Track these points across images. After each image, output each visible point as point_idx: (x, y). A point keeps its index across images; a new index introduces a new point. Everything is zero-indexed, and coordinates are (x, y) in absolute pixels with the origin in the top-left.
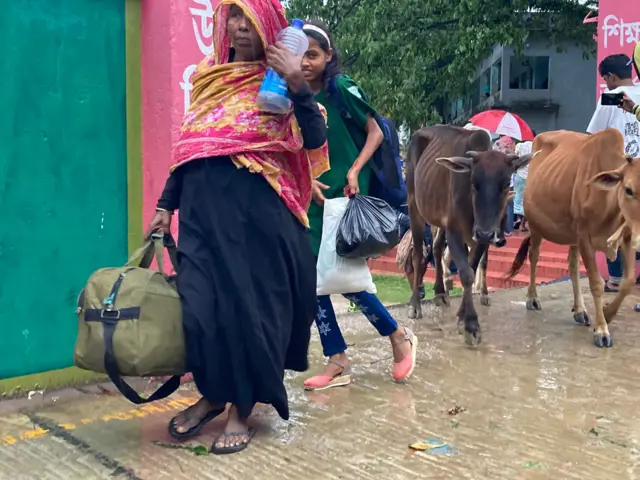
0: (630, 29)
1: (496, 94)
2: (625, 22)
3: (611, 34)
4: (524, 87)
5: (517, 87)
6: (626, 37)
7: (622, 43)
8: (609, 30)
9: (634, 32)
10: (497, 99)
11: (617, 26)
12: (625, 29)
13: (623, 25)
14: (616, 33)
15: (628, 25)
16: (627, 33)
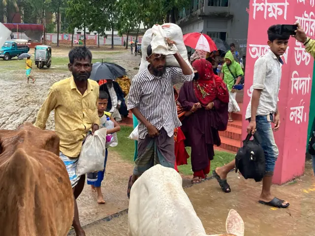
0: (271, 7)
1: (202, 8)
2: (268, 2)
3: (258, 10)
4: (216, 5)
5: (212, 5)
6: (268, 13)
7: (265, 17)
8: (257, 7)
9: (274, 10)
10: (202, 11)
11: (262, 4)
12: (268, 7)
13: (267, 4)
14: (262, 9)
15: (270, 4)
16: (269, 10)
